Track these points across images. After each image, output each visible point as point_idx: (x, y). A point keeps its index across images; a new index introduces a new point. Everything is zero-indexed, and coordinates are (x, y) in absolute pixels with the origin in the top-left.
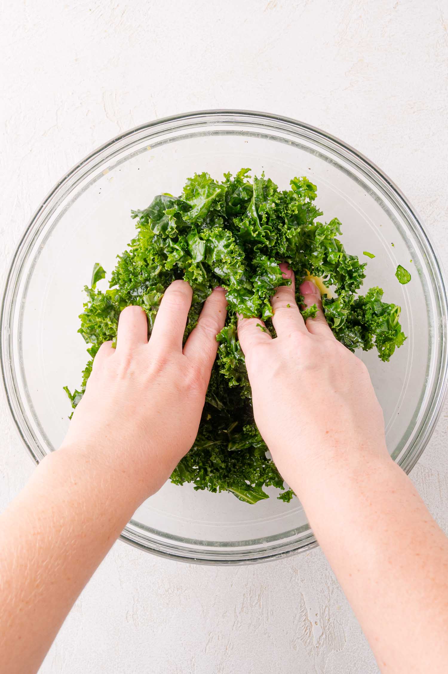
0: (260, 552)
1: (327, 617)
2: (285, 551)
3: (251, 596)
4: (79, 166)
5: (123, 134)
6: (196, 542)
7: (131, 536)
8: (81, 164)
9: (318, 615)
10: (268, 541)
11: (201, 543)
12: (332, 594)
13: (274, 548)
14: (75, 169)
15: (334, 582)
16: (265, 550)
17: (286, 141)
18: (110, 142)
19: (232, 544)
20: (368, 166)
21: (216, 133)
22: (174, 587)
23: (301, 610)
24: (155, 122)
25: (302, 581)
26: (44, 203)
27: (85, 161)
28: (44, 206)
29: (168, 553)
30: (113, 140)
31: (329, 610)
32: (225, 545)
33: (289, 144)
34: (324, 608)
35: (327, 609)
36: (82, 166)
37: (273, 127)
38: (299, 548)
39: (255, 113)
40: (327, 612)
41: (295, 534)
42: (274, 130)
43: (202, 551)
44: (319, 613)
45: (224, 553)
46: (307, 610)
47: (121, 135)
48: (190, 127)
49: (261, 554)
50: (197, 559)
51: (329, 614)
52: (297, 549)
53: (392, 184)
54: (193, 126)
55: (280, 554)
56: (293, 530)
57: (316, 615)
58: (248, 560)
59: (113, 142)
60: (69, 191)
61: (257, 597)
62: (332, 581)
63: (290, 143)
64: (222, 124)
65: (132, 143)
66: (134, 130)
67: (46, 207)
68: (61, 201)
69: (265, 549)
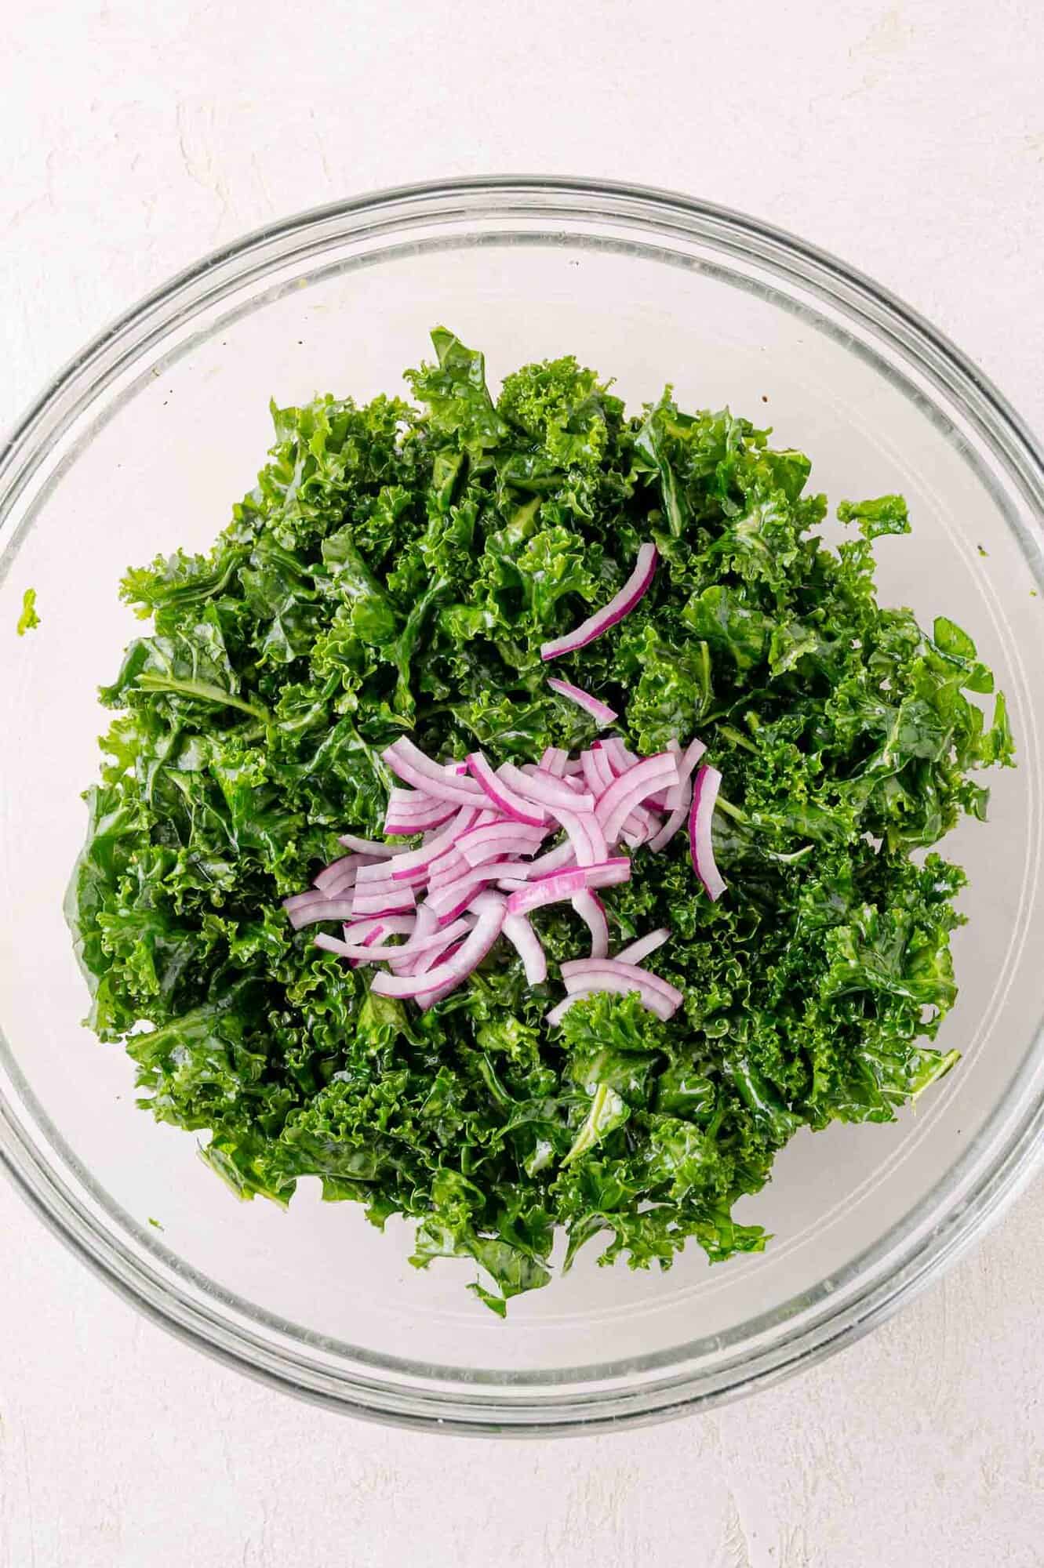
0: (621, 1401)
1: (799, 1559)
2: (687, 1398)
3: (589, 1498)
4: (110, 335)
5: (232, 246)
6: (441, 1374)
7: (262, 1359)
8: (117, 328)
9: (776, 1552)
10: (640, 1369)
11: (456, 1375)
12: (813, 1494)
13: (658, 1388)
14: (101, 343)
15: (820, 1459)
16: (634, 1395)
17: (687, 261)
18: (196, 267)
19: (542, 1378)
20: (913, 329)
21: (491, 239)
22: (377, 1476)
23: (727, 1537)
24: (322, 210)
25: (730, 1459)
26: (16, 438)
27: (127, 320)
28: (16, 445)
29: (366, 1404)
30: (204, 262)
31: (805, 1538)
32: (521, 1380)
33: (692, 270)
34: (791, 1531)
35: (801, 1534)
36: (121, 333)
37: (649, 222)
38: (728, 1388)
39: (598, 184)
40: (799, 1544)
41: (716, 1348)
42: (652, 229)
43: (461, 1398)
44: (778, 1549)
45: (520, 1401)
46: (743, 1537)
47: (228, 249)
48: (419, 223)
49: (624, 1406)
50: (444, 1420)
51: (805, 1550)
52: (723, 1391)
53: (978, 378)
54: (425, 222)
55: (675, 1405)
56: (712, 1338)
57: (770, 1551)
58: (588, 1422)
59: (205, 267)
60: (83, 402)
61: (607, 1503)
62: (814, 1457)
63: (696, 265)
64: (507, 215)
65: (255, 271)
66: (262, 232)
67: (19, 448)
68: (60, 430)
69: (636, 1390)
